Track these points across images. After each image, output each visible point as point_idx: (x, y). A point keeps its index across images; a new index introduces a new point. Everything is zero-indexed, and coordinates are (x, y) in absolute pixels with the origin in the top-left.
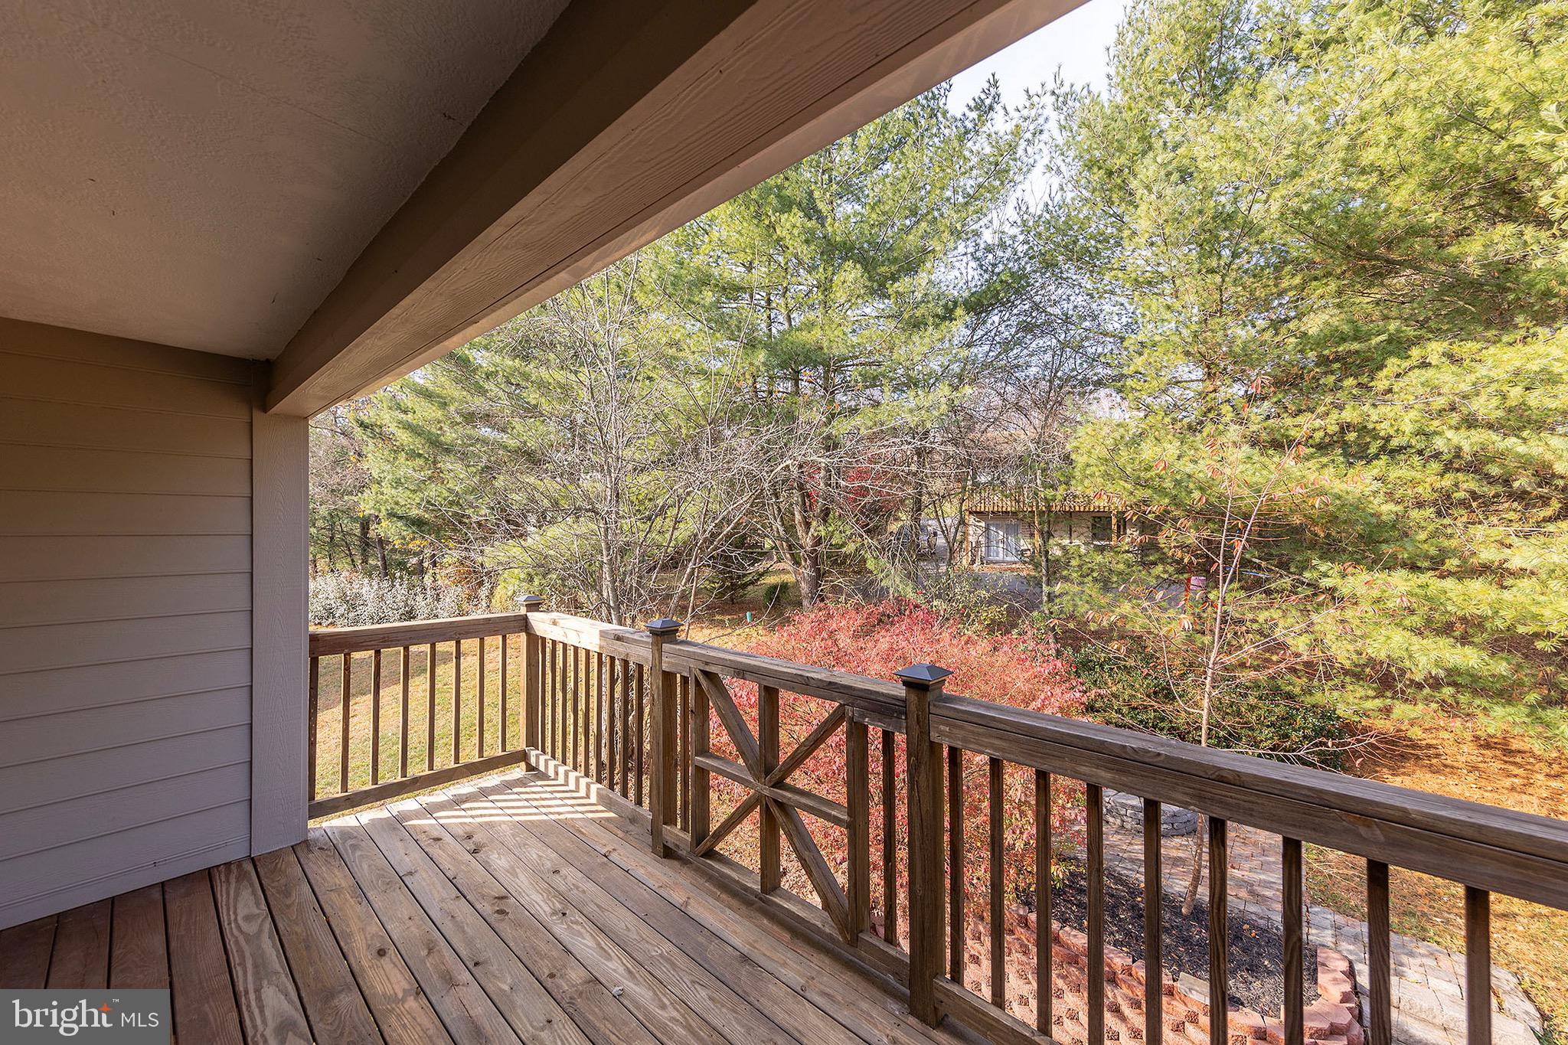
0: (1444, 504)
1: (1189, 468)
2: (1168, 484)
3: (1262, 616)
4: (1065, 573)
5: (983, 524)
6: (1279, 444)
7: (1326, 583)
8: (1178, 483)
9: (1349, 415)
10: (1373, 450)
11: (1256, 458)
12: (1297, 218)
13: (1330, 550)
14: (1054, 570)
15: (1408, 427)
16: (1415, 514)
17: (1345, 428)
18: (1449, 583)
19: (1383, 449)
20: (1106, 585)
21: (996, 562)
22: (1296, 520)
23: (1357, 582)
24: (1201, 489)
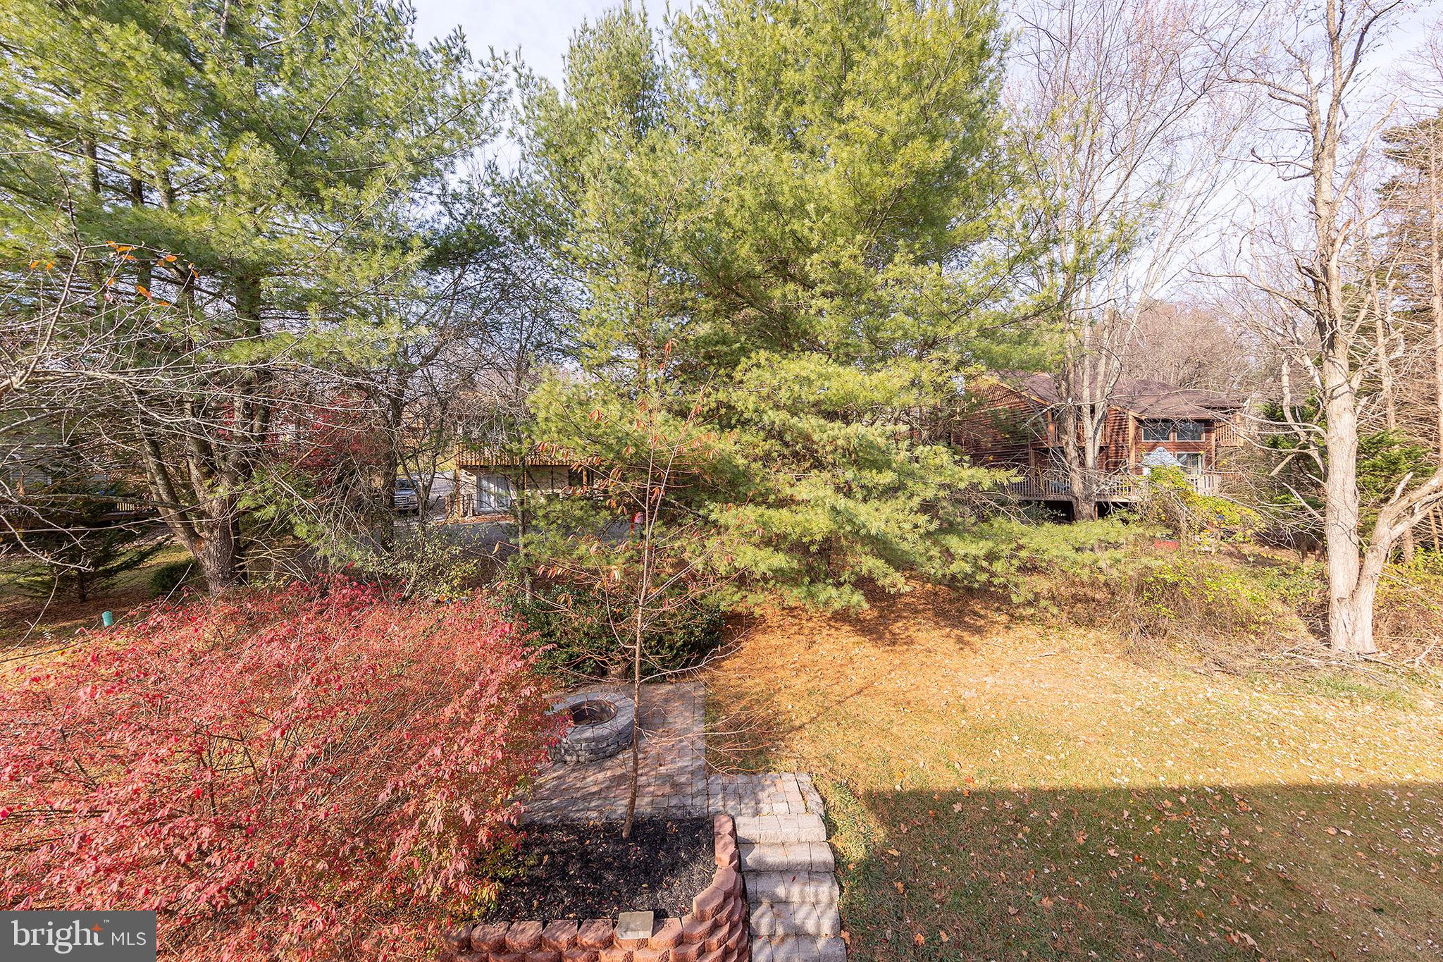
0: (767, 458)
1: (627, 427)
2: (612, 441)
3: (677, 544)
4: (534, 522)
5: (474, 478)
6: (683, 414)
7: (713, 517)
8: (619, 440)
9: (722, 396)
10: (733, 422)
11: (671, 422)
12: (692, 243)
13: (713, 493)
14: (527, 518)
15: (751, 407)
16: (753, 465)
17: (720, 404)
18: (771, 512)
19: (738, 421)
20: (568, 530)
21: (488, 513)
22: (695, 470)
23: (727, 515)
24: (636, 445)
